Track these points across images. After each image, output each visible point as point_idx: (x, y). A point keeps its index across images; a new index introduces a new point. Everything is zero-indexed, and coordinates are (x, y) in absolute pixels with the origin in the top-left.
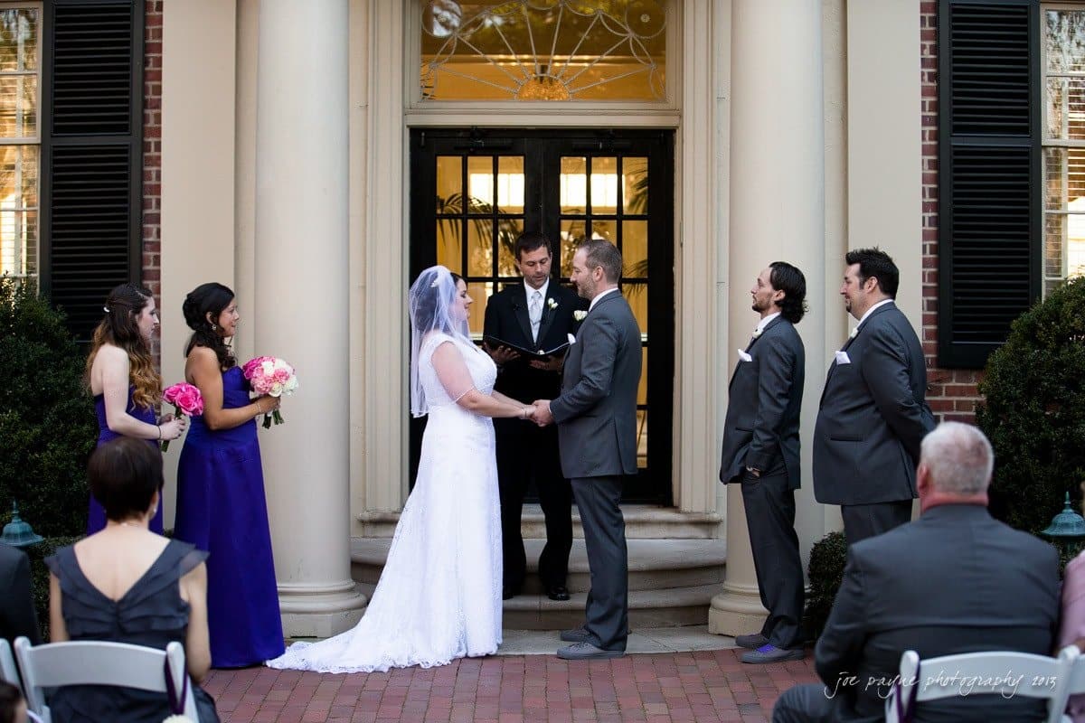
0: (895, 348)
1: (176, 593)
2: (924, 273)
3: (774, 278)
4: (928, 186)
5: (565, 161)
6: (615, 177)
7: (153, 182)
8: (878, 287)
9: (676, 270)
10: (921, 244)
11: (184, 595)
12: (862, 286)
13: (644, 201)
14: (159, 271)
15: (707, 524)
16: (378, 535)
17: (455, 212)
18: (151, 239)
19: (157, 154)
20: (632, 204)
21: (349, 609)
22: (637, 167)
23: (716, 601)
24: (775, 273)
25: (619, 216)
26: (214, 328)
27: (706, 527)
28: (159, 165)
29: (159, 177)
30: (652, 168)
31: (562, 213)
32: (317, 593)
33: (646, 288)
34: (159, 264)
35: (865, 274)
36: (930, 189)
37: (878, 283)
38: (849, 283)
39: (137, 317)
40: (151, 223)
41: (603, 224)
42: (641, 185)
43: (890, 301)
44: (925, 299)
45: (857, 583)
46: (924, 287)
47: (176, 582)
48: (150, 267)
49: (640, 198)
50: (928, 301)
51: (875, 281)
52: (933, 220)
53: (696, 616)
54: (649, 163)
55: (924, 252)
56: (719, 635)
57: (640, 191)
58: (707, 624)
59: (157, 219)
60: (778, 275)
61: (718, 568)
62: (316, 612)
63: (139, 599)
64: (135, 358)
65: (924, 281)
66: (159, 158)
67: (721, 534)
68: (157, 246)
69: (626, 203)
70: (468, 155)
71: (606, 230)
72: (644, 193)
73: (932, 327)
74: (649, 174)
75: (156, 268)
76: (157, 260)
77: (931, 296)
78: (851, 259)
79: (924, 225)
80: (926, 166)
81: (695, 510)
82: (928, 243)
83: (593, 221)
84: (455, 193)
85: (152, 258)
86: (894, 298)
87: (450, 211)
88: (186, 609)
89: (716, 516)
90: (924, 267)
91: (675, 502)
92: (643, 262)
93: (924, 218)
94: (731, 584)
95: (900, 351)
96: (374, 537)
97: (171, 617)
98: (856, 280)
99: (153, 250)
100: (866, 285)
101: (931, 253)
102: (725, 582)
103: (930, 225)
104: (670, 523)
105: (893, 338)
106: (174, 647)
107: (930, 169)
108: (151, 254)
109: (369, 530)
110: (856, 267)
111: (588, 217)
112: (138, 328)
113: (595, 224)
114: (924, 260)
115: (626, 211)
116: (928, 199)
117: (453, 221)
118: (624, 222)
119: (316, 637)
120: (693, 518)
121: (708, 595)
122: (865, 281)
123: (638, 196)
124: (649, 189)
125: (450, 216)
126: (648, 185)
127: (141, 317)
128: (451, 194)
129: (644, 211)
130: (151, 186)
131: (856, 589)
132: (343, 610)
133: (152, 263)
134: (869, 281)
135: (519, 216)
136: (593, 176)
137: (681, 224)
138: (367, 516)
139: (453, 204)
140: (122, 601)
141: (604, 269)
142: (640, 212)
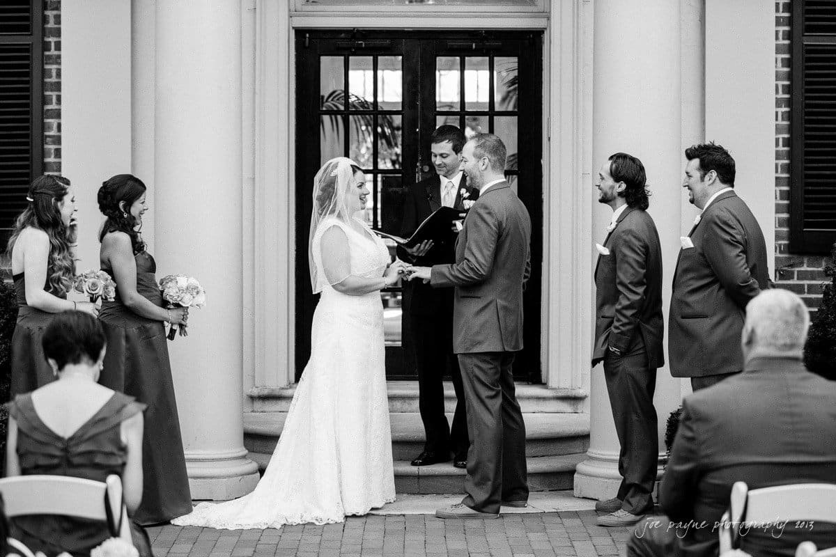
0: (732, 231)
1: (118, 435)
2: (777, 165)
3: (613, 171)
4: (781, 83)
5: (441, 60)
6: (487, 73)
7: (54, 79)
8: (718, 179)
9: (544, 162)
10: (775, 137)
11: (124, 438)
12: (702, 179)
13: (515, 98)
14: (60, 163)
15: (574, 399)
16: (266, 409)
17: (335, 109)
18: (52, 133)
19: (56, 53)
20: (504, 100)
21: (242, 475)
22: (507, 67)
23: (581, 467)
24: (614, 166)
25: (492, 113)
26: (125, 216)
27: (572, 402)
28: (60, 64)
29: (59, 74)
30: (521, 68)
31: (438, 109)
32: (213, 460)
33: (516, 180)
34: (60, 157)
35: (705, 168)
36: (783, 85)
37: (718, 176)
38: (690, 176)
39: (59, 204)
40: (52, 118)
41: (475, 120)
42: (512, 82)
43: (730, 189)
44: (778, 189)
45: (690, 429)
46: (777, 178)
47: (118, 425)
48: (51, 159)
49: (511, 95)
50: (780, 191)
51: (714, 174)
52: (786, 115)
53: (562, 481)
54: (519, 62)
55: (777, 145)
56: (584, 498)
57: (512, 88)
58: (572, 489)
59: (57, 114)
60: (617, 168)
61: (583, 438)
62: (212, 477)
63: (86, 437)
64: (56, 242)
65: (777, 172)
66: (59, 57)
67: (585, 407)
68: (58, 140)
69: (497, 98)
70: (349, 55)
71: (478, 125)
72: (515, 89)
73: (785, 216)
74: (519, 72)
75: (57, 160)
76: (58, 153)
77: (783, 186)
78: (690, 155)
79: (777, 120)
80: (780, 64)
81: (561, 386)
82: (781, 136)
83: (466, 117)
84: (335, 89)
85: (53, 151)
86: (733, 186)
87: (329, 106)
88: (124, 450)
89: (580, 392)
90: (777, 159)
91: (544, 379)
92: (513, 155)
93: (777, 113)
94: (595, 451)
95: (737, 234)
96: (262, 412)
97: (112, 454)
98: (697, 175)
99: (54, 143)
100: (707, 178)
101: (783, 146)
102: (589, 450)
103: (783, 119)
104: (538, 398)
105: (730, 223)
106: (113, 479)
107: (783, 66)
108: (51, 147)
109: (258, 405)
110: (696, 162)
111: (463, 113)
112: (60, 214)
113: (468, 119)
114: (777, 152)
115: (497, 108)
116: (781, 95)
117: (333, 117)
118: (496, 118)
119: (212, 500)
120: (561, 394)
121: (573, 462)
122: (706, 174)
123: (509, 92)
124: (518, 86)
125: (330, 112)
126: (518, 83)
127: (62, 205)
128: (331, 91)
129: (514, 107)
130: (51, 84)
131: (689, 434)
132: (237, 475)
133: (53, 156)
134: (709, 174)
135: (397, 113)
136: (467, 72)
137: (549, 119)
138: (256, 392)
139: (332, 100)
140: (71, 439)
141: (490, 160)
142: (510, 108)
